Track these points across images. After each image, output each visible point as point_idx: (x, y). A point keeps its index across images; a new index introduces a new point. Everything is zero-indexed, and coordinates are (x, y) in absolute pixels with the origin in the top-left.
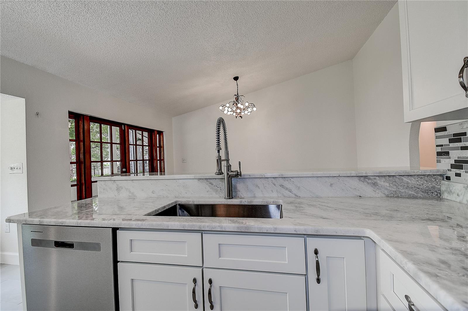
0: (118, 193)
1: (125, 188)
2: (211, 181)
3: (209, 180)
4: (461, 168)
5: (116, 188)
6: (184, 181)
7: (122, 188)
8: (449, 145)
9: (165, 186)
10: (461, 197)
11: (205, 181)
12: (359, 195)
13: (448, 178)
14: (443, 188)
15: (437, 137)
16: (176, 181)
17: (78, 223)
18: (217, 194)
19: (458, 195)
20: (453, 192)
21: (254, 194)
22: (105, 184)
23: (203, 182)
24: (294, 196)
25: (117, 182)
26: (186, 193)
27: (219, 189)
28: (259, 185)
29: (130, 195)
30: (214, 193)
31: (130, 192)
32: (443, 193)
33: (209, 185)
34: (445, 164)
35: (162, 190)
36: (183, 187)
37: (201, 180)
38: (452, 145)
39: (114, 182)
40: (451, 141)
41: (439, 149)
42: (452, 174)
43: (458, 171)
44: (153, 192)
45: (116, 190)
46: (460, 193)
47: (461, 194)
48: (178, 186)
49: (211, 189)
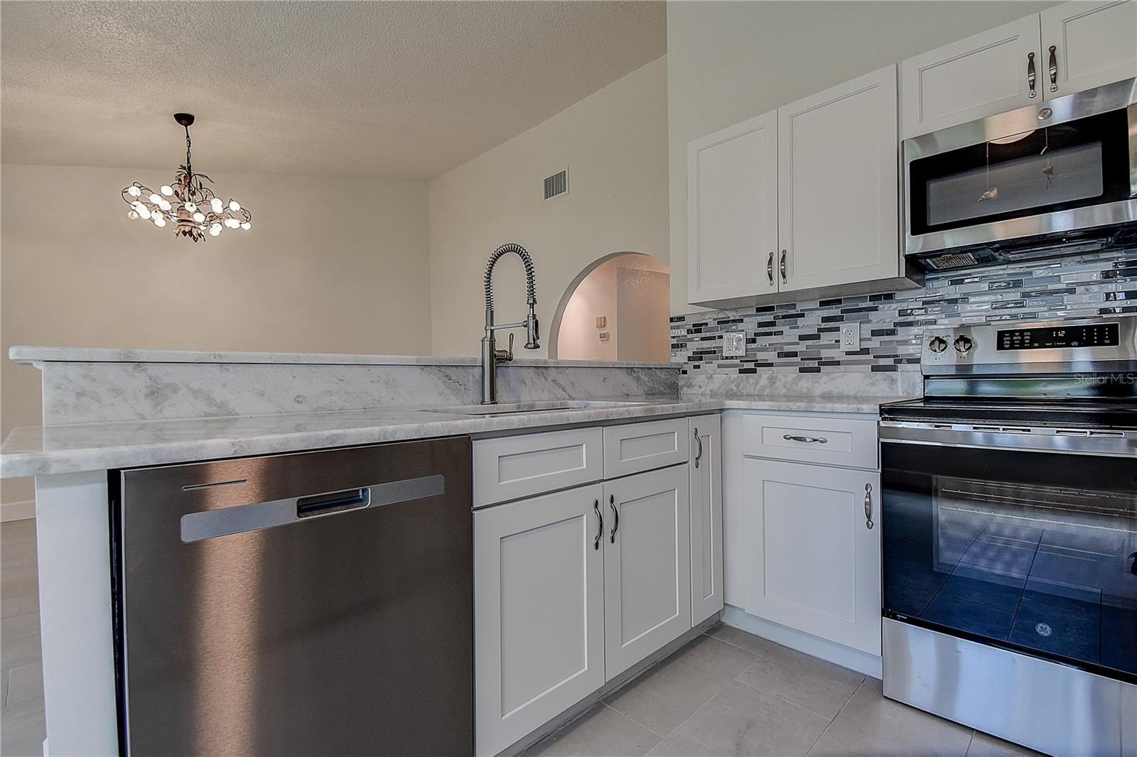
0: (157, 405)
1: (190, 389)
2: (448, 371)
3: (443, 369)
4: (701, 359)
5: (146, 391)
6: (388, 369)
7: (175, 390)
8: (686, 336)
9: (339, 382)
10: (704, 388)
11: (437, 372)
12: (626, 392)
13: (685, 372)
14: (681, 383)
15: (672, 328)
16: (367, 369)
17: (387, 434)
18: (458, 399)
19: (700, 387)
20: (694, 384)
23: (431, 374)
24: (567, 396)
25: (153, 370)
26: (393, 399)
27: (462, 387)
28: (526, 380)
29: (213, 410)
30: (453, 397)
31: (210, 401)
32: (681, 388)
33: (445, 379)
34: (680, 357)
35: (328, 392)
36: (387, 383)
37: (428, 368)
38: (689, 336)
39: (136, 368)
40: (689, 331)
41: (675, 341)
42: (689, 367)
43: (697, 363)
44: (300, 399)
45: (147, 395)
46: (702, 385)
47: (704, 385)
48: (373, 382)
49: (447, 387)
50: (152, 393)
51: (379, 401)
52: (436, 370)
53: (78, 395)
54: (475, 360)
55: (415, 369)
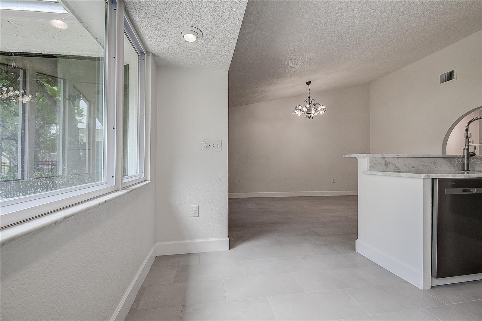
0: (386, 167)
1: (392, 164)
2: (451, 159)
3: (450, 159)
5: (385, 164)
6: (435, 159)
7: (389, 164)
9: (422, 162)
21: (474, 169)
22: (375, 160)
25: (386, 159)
26: (436, 168)
29: (396, 169)
30: (452, 168)
31: (396, 166)
33: (450, 162)
35: (420, 165)
36: (434, 163)
37: (445, 159)
39: (383, 158)
44: (413, 167)
45: (385, 165)
48: (430, 162)
49: (451, 165)
50: (386, 164)
51: (432, 168)
52: (448, 159)
53: (374, 164)
54: (460, 156)
55: (442, 158)
